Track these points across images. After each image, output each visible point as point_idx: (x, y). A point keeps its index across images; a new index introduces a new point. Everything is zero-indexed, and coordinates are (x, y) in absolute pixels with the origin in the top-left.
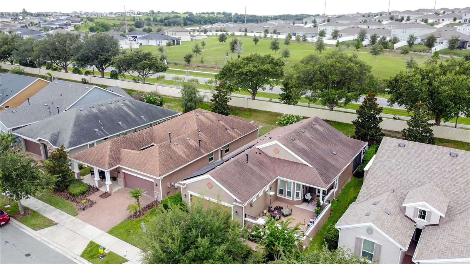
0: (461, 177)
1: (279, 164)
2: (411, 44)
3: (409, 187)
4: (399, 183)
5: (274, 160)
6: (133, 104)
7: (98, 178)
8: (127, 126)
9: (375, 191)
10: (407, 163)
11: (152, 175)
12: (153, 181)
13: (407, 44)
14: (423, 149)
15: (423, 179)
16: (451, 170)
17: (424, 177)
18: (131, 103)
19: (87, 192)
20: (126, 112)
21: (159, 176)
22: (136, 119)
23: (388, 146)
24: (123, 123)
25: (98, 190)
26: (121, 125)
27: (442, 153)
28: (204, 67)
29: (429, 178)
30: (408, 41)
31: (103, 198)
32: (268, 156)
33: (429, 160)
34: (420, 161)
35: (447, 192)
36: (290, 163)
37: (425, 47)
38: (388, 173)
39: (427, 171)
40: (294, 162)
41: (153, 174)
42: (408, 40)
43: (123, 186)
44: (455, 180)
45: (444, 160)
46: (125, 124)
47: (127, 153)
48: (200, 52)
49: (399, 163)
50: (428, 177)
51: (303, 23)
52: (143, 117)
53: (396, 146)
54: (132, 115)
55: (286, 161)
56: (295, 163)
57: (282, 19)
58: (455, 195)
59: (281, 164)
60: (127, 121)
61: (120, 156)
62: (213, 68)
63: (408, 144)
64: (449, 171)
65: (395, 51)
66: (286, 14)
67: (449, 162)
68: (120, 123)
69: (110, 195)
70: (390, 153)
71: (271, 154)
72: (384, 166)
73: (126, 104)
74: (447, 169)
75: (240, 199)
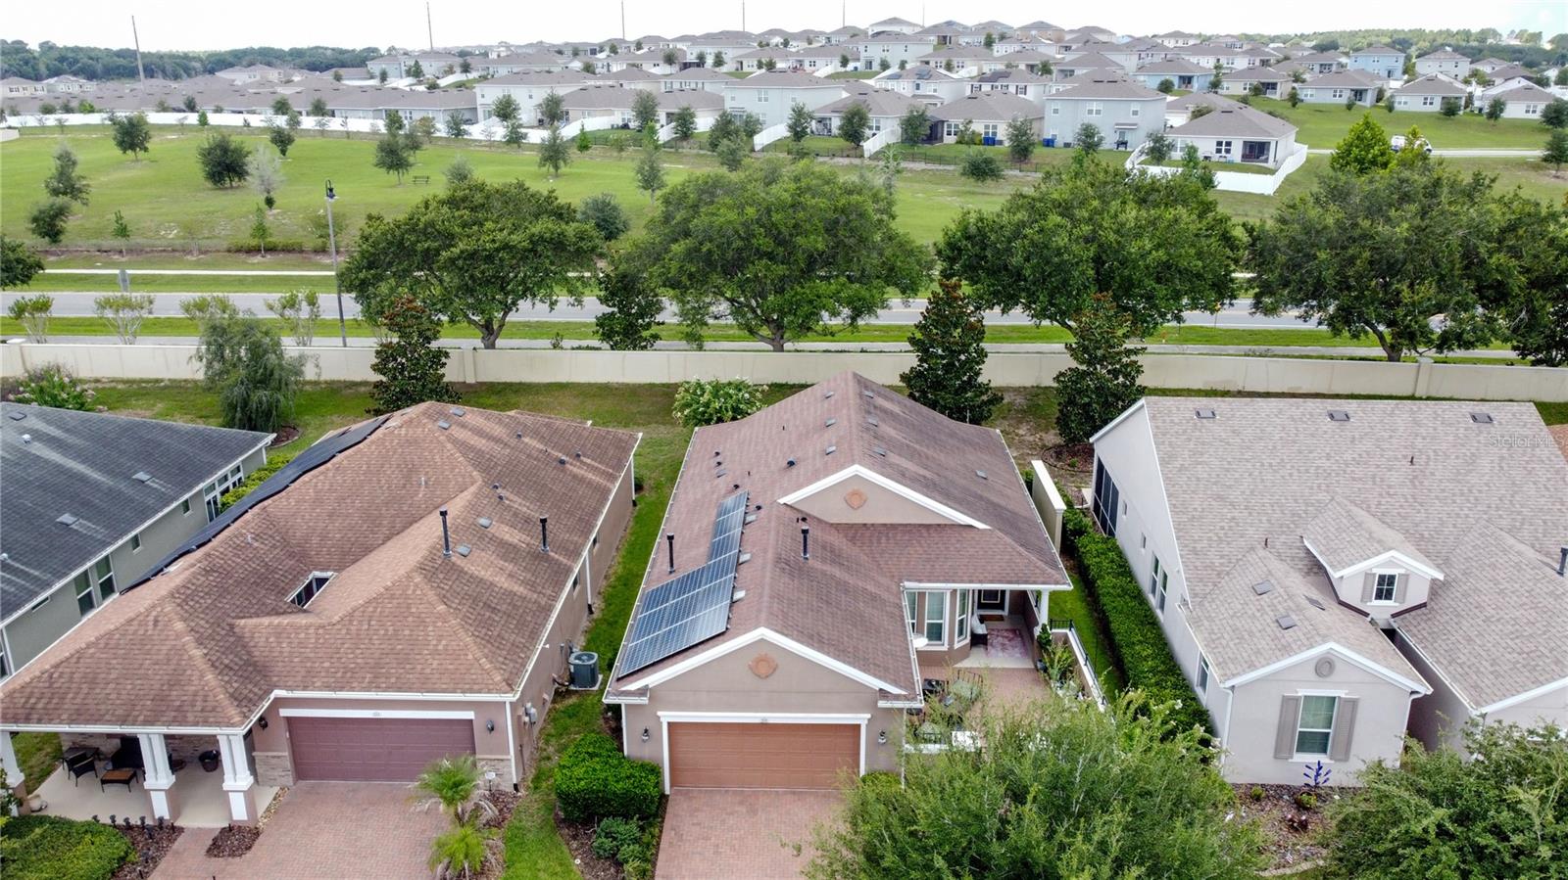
0: (1390, 470)
1: (879, 542)
2: (798, 132)
3: (1293, 522)
4: (1264, 519)
5: (856, 532)
6: (67, 431)
7: (167, 777)
8: (106, 527)
9: (1222, 557)
10: (1247, 461)
11: (471, 691)
12: (469, 715)
13: (788, 134)
14: (1263, 415)
15: (1311, 495)
16: (1356, 456)
17: (1311, 488)
18: (59, 427)
19: (131, 857)
20: (60, 469)
21: (507, 688)
22: (120, 492)
23: (1172, 421)
24: (74, 514)
25: (175, 831)
26: (73, 526)
27: (1311, 415)
28: (130, 251)
29: (1323, 487)
30: (790, 127)
31: (232, 855)
32: (826, 523)
33: (1294, 442)
34: (1275, 447)
35: (1383, 514)
36: (910, 532)
37: (842, 143)
38: (1220, 498)
39: (1307, 471)
40: (920, 525)
41: (476, 687)
42: (790, 122)
43: (289, 780)
44: (1382, 480)
45: (1325, 433)
46: (88, 519)
47: (279, 632)
48: (84, 195)
49: (1229, 463)
50: (1319, 487)
51: (372, 78)
52: (141, 476)
53: (1192, 419)
54: (95, 475)
55: (894, 527)
56: (928, 527)
57: (244, 63)
58: (1404, 518)
59: (883, 540)
60: (85, 504)
61: (249, 653)
62: (177, 254)
63: (1219, 407)
64: (1354, 459)
65: (759, 156)
66: (256, 46)
67: (1341, 436)
68: (67, 518)
69: (256, 833)
70: (1190, 440)
71: (839, 513)
72: (1198, 479)
73: (38, 436)
74: (1348, 456)
75: (895, 683)
